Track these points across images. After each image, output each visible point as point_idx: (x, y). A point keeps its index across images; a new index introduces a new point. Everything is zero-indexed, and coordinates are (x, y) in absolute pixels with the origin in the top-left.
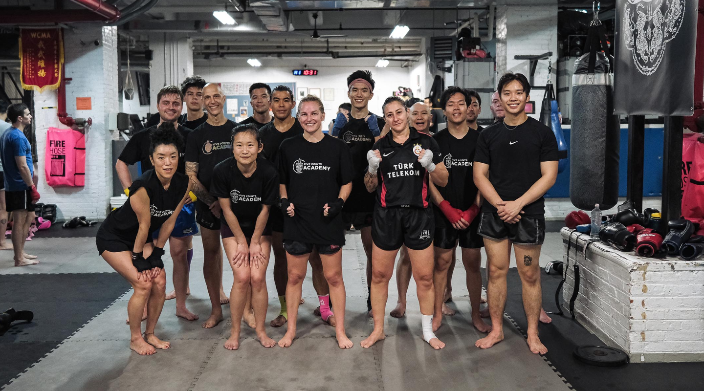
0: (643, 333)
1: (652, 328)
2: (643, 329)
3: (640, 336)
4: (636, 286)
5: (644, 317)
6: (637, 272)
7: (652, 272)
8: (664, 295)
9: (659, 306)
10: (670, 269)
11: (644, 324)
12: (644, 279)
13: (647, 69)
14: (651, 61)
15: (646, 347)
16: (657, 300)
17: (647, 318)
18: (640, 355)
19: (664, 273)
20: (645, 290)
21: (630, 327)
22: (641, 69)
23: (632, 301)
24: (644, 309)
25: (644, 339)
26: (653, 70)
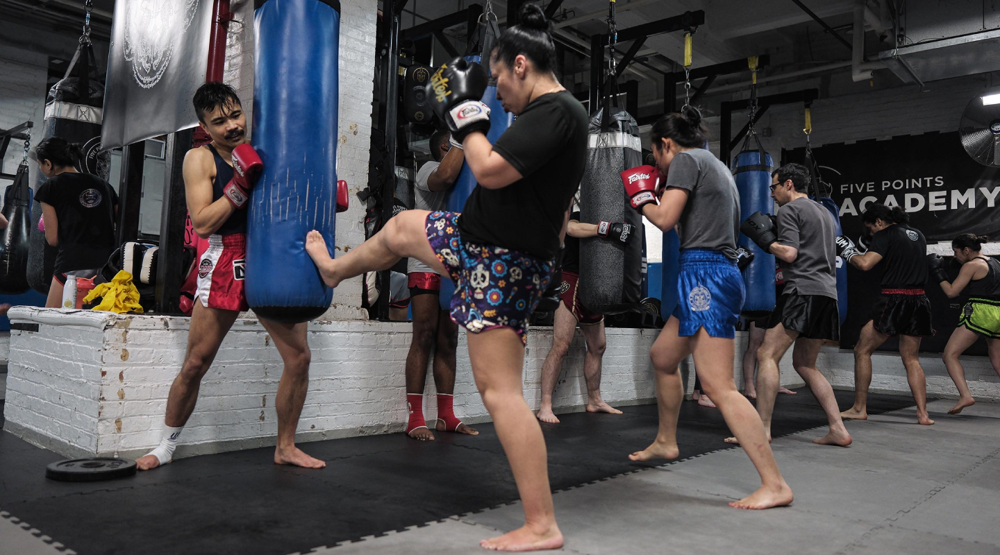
0: (118, 421)
1: (133, 412)
2: (119, 415)
3: (113, 426)
4: (112, 350)
5: (122, 396)
6: (114, 330)
7: (137, 331)
8: (152, 364)
9: (144, 380)
10: (162, 326)
11: (121, 407)
12: (125, 340)
13: (149, 79)
14: (155, 69)
15: (122, 441)
16: (141, 370)
17: (126, 397)
18: (113, 453)
19: (154, 332)
20: (124, 357)
21: (100, 413)
22: (142, 82)
23: (104, 374)
24: (122, 385)
25: (119, 429)
26: (156, 79)
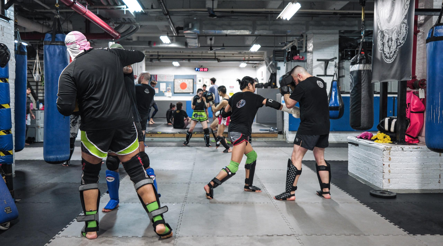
0: (389, 180)
1: (393, 177)
2: (389, 178)
3: (387, 181)
4: (386, 158)
5: (390, 172)
6: (386, 151)
7: (393, 152)
8: (399, 162)
9: (396, 167)
10: (401, 150)
11: (389, 175)
12: (390, 155)
13: (389, 60)
14: (391, 57)
15: (390, 186)
16: (395, 164)
17: (391, 172)
18: (388, 189)
19: (399, 152)
20: (390, 159)
21: (383, 177)
22: (386, 60)
23: (384, 165)
24: (390, 168)
25: (389, 182)
26: (392, 60)
